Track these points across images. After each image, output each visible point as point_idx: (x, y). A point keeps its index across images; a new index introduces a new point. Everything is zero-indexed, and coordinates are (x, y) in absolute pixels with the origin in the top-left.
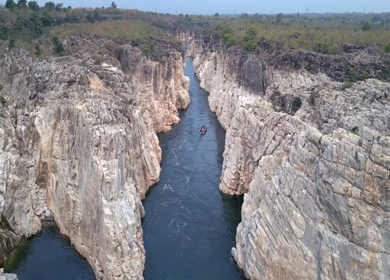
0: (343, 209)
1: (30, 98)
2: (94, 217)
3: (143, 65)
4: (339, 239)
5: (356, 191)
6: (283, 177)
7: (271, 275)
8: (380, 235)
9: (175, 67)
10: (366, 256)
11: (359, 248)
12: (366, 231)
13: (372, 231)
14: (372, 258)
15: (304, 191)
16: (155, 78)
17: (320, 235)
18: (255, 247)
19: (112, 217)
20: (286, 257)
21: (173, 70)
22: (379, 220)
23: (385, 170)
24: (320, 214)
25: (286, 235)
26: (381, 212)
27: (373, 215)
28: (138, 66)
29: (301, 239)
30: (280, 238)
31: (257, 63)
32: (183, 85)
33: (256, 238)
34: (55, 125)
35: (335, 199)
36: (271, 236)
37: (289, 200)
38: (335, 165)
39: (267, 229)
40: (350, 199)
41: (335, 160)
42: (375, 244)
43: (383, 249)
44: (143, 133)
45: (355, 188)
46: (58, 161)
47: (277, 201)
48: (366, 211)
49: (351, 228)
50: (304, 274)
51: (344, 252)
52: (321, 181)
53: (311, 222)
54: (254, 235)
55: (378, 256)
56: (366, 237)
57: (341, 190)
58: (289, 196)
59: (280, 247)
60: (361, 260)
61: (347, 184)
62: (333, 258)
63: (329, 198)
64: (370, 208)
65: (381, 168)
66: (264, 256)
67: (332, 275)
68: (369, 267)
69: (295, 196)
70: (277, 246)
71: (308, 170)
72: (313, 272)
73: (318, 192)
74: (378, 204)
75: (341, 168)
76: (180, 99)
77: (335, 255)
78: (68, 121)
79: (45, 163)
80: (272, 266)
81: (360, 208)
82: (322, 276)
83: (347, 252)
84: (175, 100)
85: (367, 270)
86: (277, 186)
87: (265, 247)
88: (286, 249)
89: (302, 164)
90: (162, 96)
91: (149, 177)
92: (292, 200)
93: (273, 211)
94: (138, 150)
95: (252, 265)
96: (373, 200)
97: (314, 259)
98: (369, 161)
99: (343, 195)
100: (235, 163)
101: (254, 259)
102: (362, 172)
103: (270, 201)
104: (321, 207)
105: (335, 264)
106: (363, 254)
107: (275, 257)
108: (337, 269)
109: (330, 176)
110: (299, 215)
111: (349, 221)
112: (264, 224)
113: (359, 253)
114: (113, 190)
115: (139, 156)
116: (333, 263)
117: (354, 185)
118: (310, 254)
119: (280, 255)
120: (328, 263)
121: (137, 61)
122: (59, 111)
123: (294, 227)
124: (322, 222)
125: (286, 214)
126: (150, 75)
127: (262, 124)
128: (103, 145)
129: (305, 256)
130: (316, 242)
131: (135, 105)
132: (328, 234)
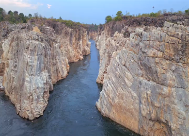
0: (153, 65)
1: (3, 36)
2: (21, 83)
3: (65, 30)
4: (151, 83)
5: (160, 54)
6: (121, 55)
7: (114, 111)
8: (174, 76)
9: (83, 36)
10: (166, 90)
11: (162, 86)
12: (166, 76)
13: (169, 75)
14: (170, 91)
15: (132, 60)
16: (71, 36)
17: (140, 83)
18: (106, 96)
19: (30, 82)
20: (122, 99)
21: (82, 37)
22: (173, 68)
23: (177, 39)
24: (140, 71)
25: (123, 86)
26: (174, 63)
27: (170, 65)
28: (63, 31)
29: (130, 87)
30: (119, 89)
31: (120, 25)
32: (87, 46)
33: (107, 91)
34: (11, 44)
35: (148, 60)
36: (115, 89)
37: (124, 67)
38: (148, 42)
39: (113, 85)
40: (157, 59)
41: (148, 39)
42: (171, 82)
43: (176, 85)
44: (59, 55)
45: (159, 52)
46: (10, 61)
47: (118, 69)
48: (165, 63)
49: (157, 76)
50: (132, 107)
51: (153, 89)
52: (141, 53)
53: (136, 77)
54: (106, 90)
55: (173, 89)
56: (166, 79)
57: (152, 55)
58: (125, 65)
59: (119, 94)
60: (163, 93)
61: (155, 51)
62: (147, 94)
63: (145, 61)
64: (168, 62)
65: (174, 38)
66: (111, 100)
67: (146, 104)
68: (168, 96)
69: (127, 64)
70: (117, 94)
71: (135, 50)
72: (136, 105)
73: (140, 59)
74: (173, 59)
75: (151, 43)
76: (84, 51)
77: (148, 92)
78: (16, 41)
79: (4, 63)
80: (115, 106)
81: (162, 63)
82: (141, 106)
83: (155, 90)
84: (82, 50)
85: (167, 99)
86: (118, 61)
87: (111, 95)
88: (122, 95)
89: (132, 48)
90: (74, 46)
91: (60, 75)
92: (126, 67)
93: (116, 75)
94: (55, 61)
95: (104, 107)
96: (169, 57)
97: (137, 97)
98: (167, 36)
99: (153, 57)
100: (104, 67)
101: (106, 103)
102: (163, 42)
103: (114, 70)
104: (141, 67)
105: (149, 97)
106: (165, 89)
107: (117, 101)
108: (149, 100)
109: (145, 49)
110: (129, 74)
111: (156, 72)
112: (111, 83)
113: (162, 89)
114: (33, 70)
115: (55, 64)
116: (147, 97)
117: (159, 50)
118: (135, 95)
119: (119, 98)
120: (144, 98)
121: (63, 29)
122: (13, 38)
123: (127, 81)
124: (142, 76)
125: (122, 75)
126: (68, 35)
127: (118, 45)
128: (30, 48)
129: (133, 96)
130: (139, 88)
131: (56, 42)
132: (144, 81)
